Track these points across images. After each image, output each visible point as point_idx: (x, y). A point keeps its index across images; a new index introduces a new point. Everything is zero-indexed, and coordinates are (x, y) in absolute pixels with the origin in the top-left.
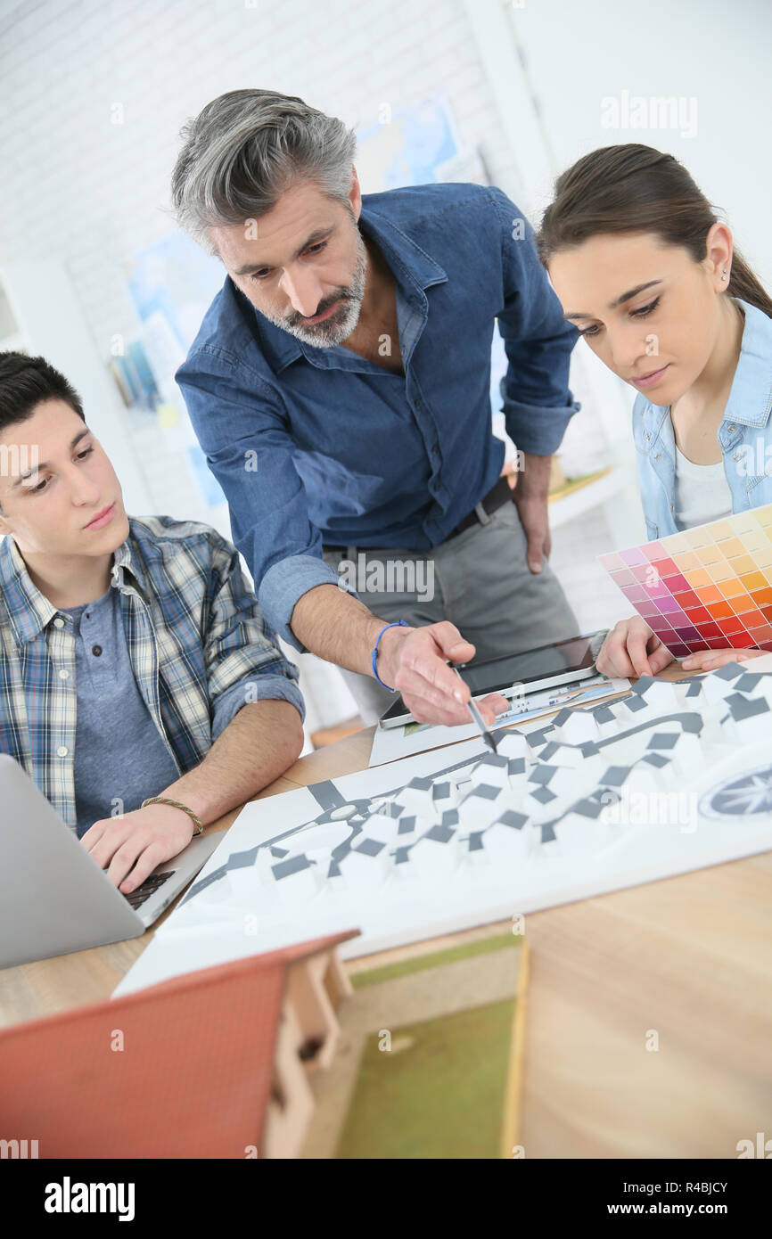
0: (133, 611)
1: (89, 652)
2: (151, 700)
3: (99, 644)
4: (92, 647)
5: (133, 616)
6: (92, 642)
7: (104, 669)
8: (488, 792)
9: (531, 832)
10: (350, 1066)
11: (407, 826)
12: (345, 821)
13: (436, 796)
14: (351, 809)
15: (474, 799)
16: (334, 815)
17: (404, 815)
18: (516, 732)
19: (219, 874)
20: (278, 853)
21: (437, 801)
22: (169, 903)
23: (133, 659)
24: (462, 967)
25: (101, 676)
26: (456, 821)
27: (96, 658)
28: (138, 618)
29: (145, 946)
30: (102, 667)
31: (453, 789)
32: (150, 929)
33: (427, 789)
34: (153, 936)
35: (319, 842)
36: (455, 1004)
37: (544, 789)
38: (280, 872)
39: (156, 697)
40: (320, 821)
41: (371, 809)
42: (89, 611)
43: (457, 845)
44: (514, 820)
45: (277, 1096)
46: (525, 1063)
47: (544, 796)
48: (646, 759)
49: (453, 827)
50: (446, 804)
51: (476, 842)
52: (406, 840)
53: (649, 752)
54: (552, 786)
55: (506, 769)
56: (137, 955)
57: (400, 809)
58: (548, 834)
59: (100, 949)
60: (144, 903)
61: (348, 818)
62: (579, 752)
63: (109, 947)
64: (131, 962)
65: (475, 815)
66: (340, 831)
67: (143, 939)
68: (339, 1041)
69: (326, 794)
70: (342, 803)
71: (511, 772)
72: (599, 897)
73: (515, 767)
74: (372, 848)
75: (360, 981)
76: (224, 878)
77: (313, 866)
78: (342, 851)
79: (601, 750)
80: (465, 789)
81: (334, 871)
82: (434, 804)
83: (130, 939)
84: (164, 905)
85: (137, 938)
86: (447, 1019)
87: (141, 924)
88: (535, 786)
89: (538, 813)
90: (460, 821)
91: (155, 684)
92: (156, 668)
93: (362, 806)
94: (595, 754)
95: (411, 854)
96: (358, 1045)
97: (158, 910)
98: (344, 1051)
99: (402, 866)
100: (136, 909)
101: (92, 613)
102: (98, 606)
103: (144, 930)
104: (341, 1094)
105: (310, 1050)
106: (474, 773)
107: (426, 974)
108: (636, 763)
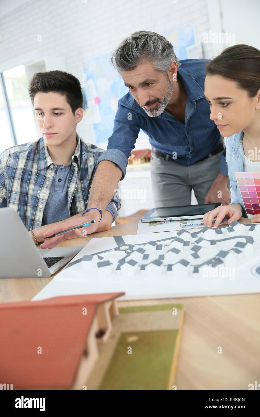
0: (74, 171)
1: (57, 180)
2: (69, 201)
3: (61, 178)
4: (58, 179)
5: (73, 173)
6: (59, 177)
7: (60, 187)
8: (176, 251)
9: (190, 268)
10: (114, 343)
11: (146, 257)
12: (124, 251)
13: (157, 249)
14: (127, 247)
15: (171, 253)
16: (121, 248)
17: (145, 253)
18: (187, 232)
19: (79, 261)
20: (100, 258)
21: (157, 251)
22: (61, 267)
23: (69, 186)
24: (159, 313)
25: (58, 188)
26: (163, 259)
27: (59, 183)
28: (75, 174)
29: (50, 281)
30: (59, 186)
31: (163, 247)
32: (53, 275)
33: (154, 246)
34: (53, 278)
35: (114, 257)
36: (155, 328)
37: (196, 253)
38: (100, 265)
39: (71, 201)
40: (116, 249)
41: (134, 248)
42: (62, 167)
43: (163, 268)
44: (185, 263)
45: (86, 353)
46: (179, 356)
47: (196, 256)
48: (233, 249)
49: (162, 261)
50: (160, 252)
51: (170, 268)
52: (145, 262)
53: (235, 248)
54: (199, 253)
55: (183, 244)
56: (47, 284)
57: (144, 251)
58: (196, 270)
59: (35, 279)
60: (52, 266)
61: (125, 250)
62: (209, 243)
63: (38, 278)
64: (44, 286)
65: (170, 258)
66: (123, 254)
67: (50, 278)
68: (111, 332)
69: (119, 240)
70: (124, 244)
71: (184, 245)
72: (212, 296)
73: (186, 244)
74: (133, 263)
75: (122, 310)
76: (80, 263)
77: (111, 265)
78: (122, 262)
79: (217, 243)
80: (168, 248)
81: (118, 268)
82: (156, 251)
83: (45, 277)
84: (59, 268)
85: (48, 277)
86: (152, 332)
87: (50, 273)
88: (193, 252)
89: (194, 262)
90: (165, 259)
91: (72, 196)
92: (74, 192)
93: (131, 247)
94: (215, 244)
95: (146, 268)
96: (118, 336)
97: (56, 269)
98: (112, 337)
99: (142, 271)
100: (49, 267)
101: (63, 168)
102: (65, 167)
103: (50, 275)
104: (109, 354)
105: (100, 334)
106: (172, 243)
107: (146, 313)
108: (229, 250)
